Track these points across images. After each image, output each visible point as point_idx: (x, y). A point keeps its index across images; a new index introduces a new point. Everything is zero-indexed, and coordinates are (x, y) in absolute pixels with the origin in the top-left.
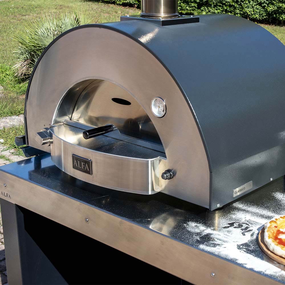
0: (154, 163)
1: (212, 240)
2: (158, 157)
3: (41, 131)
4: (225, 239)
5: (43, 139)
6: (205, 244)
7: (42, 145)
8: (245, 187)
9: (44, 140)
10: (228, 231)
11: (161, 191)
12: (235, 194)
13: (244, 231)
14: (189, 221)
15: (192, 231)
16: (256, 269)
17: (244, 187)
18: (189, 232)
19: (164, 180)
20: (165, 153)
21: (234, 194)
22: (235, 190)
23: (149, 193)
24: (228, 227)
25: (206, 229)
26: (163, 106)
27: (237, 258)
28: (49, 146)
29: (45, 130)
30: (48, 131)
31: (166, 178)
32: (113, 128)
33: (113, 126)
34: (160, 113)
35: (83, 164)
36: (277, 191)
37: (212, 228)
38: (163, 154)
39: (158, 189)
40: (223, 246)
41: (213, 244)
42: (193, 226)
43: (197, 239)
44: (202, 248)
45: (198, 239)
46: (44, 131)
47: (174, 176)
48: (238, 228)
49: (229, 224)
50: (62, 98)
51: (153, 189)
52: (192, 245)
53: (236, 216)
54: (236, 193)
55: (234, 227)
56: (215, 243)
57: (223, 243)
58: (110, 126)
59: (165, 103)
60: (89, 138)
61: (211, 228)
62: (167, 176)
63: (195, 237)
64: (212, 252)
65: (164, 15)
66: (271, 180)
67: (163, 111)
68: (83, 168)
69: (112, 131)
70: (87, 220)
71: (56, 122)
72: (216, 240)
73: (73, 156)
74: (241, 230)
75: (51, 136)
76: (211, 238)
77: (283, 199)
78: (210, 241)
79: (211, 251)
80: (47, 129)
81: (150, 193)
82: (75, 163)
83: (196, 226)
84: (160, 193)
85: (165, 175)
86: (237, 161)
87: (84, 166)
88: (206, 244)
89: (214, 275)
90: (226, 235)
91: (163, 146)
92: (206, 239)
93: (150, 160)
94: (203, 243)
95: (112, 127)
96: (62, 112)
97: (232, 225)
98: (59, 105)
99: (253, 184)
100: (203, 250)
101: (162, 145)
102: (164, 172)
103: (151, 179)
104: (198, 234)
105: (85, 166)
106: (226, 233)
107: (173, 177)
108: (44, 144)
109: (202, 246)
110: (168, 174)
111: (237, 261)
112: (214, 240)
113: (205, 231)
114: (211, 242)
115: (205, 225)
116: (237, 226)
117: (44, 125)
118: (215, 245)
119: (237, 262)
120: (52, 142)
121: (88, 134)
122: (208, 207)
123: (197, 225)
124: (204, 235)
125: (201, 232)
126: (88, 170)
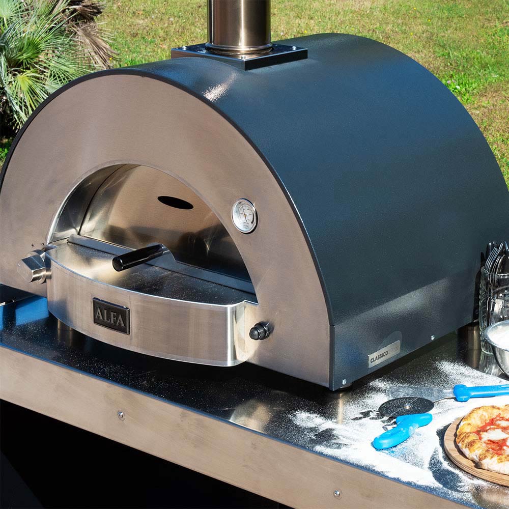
0: (237, 311)
1: (335, 439)
2: (244, 302)
3: (29, 256)
4: (355, 437)
5: (33, 271)
6: (323, 444)
7: (32, 281)
8: (387, 351)
9: (35, 273)
10: (360, 425)
11: (248, 360)
12: (372, 362)
13: (386, 424)
14: (296, 410)
15: (302, 425)
16: (405, 479)
17: (385, 351)
18: (296, 426)
19: (253, 340)
20: (255, 295)
21: (369, 362)
22: (371, 357)
23: (227, 364)
24: (361, 418)
25: (324, 422)
26: (251, 213)
27: (374, 464)
28: (44, 282)
29: (35, 254)
30: (41, 256)
31: (257, 337)
32: (163, 250)
33: (163, 246)
34: (248, 225)
35: (114, 315)
36: (443, 359)
37: (335, 421)
38: (251, 296)
39: (242, 358)
40: (353, 447)
41: (337, 443)
42: (303, 417)
43: (310, 437)
44: (319, 450)
45: (313, 437)
46: (34, 256)
47: (270, 333)
48: (376, 419)
49: (362, 413)
50: (69, 197)
51: (235, 357)
52: (303, 447)
53: (373, 400)
54: (372, 360)
55: (369, 417)
56: (339, 442)
57: (353, 443)
58: (157, 248)
59: (254, 209)
60: (123, 270)
61: (333, 420)
62: (259, 334)
63: (308, 434)
64: (336, 455)
65: (248, 49)
66: (432, 339)
67: (252, 222)
68: (112, 321)
69: (161, 255)
70: (122, 414)
71: (55, 239)
72: (341, 438)
73: (94, 302)
74: (382, 423)
75: (48, 264)
76: (333, 436)
77: (452, 371)
78: (331, 440)
79: (334, 455)
80: (39, 252)
81: (230, 363)
82: (97, 315)
83: (308, 417)
84: (246, 364)
85: (256, 332)
86: (374, 307)
87: (115, 319)
88: (325, 445)
89: (339, 494)
90: (357, 430)
91: (251, 283)
92: (326, 437)
93: (229, 307)
94: (320, 443)
95: (161, 249)
96: (66, 221)
97: (366, 414)
98: (62, 208)
99: (402, 346)
100: (321, 454)
101: (251, 280)
102: (253, 326)
103: (231, 339)
104: (312, 430)
105: (117, 319)
106: (357, 427)
107: (268, 336)
108: (34, 279)
109: (318, 448)
110: (261, 331)
111: (374, 468)
112: (338, 438)
113: (323, 425)
114: (334, 441)
115: (323, 416)
116: (375, 417)
117: (32, 245)
118: (339, 446)
119: (374, 470)
120: (50, 277)
121: (121, 261)
122: (327, 385)
123: (309, 415)
124: (322, 431)
125: (317, 427)
126: (123, 325)
